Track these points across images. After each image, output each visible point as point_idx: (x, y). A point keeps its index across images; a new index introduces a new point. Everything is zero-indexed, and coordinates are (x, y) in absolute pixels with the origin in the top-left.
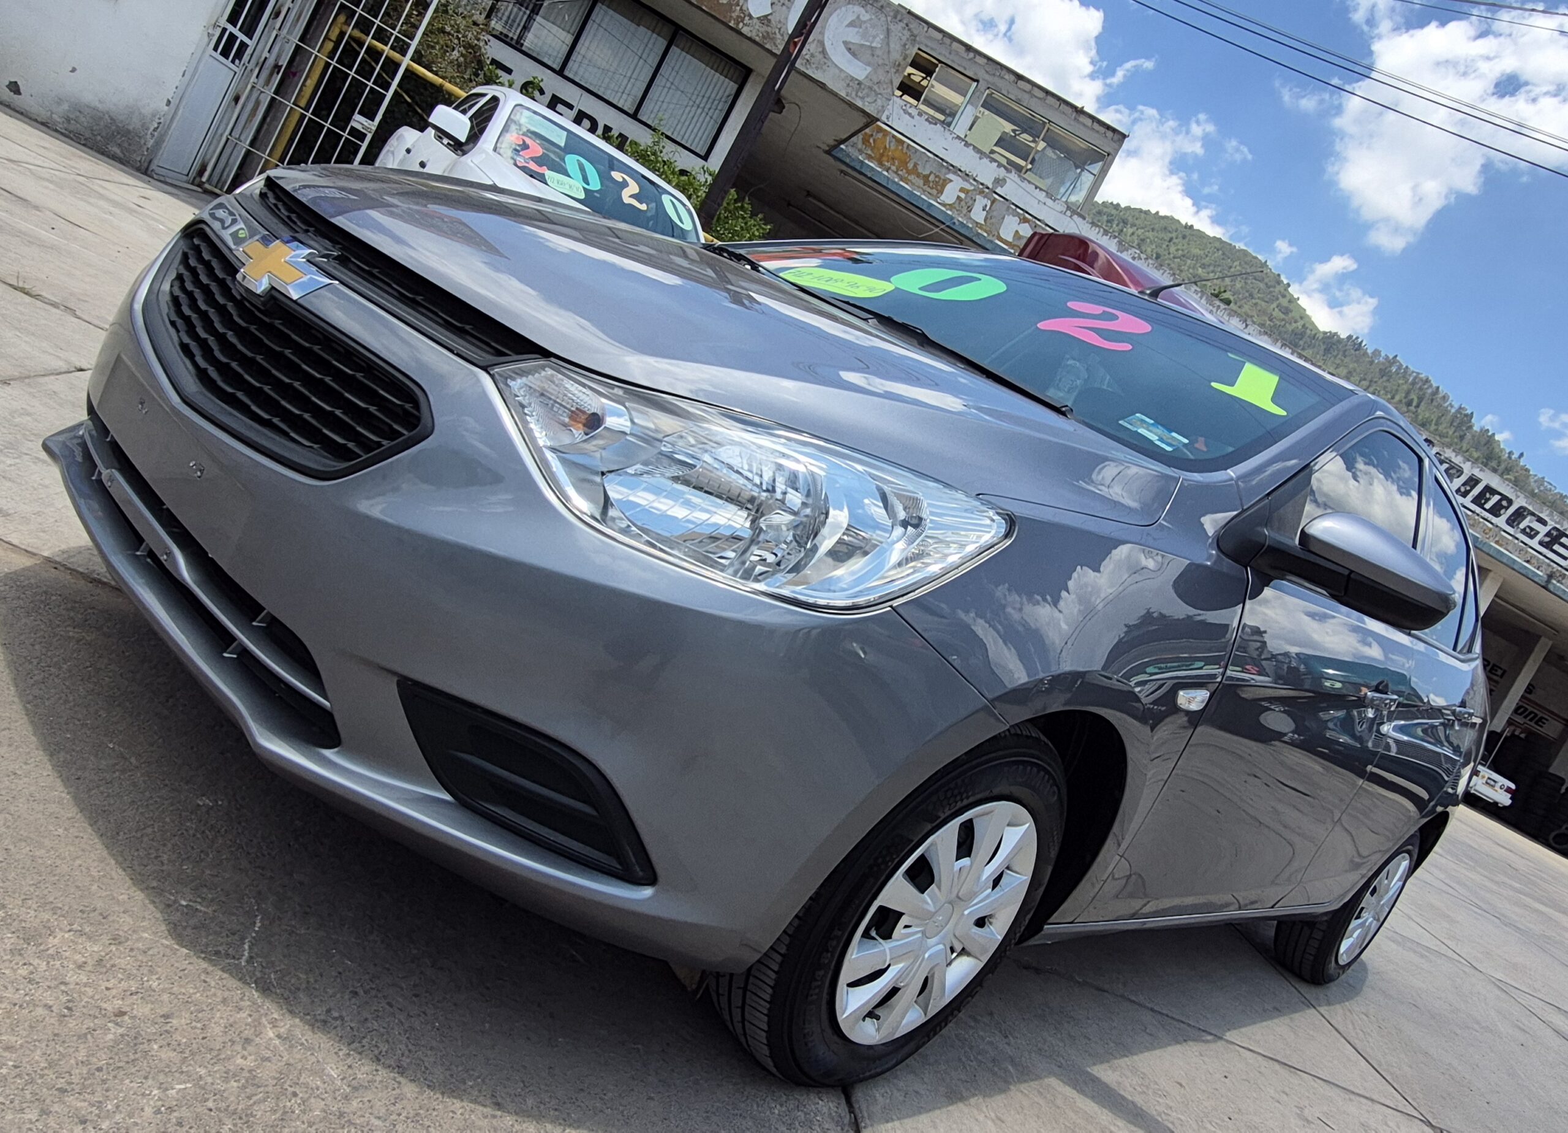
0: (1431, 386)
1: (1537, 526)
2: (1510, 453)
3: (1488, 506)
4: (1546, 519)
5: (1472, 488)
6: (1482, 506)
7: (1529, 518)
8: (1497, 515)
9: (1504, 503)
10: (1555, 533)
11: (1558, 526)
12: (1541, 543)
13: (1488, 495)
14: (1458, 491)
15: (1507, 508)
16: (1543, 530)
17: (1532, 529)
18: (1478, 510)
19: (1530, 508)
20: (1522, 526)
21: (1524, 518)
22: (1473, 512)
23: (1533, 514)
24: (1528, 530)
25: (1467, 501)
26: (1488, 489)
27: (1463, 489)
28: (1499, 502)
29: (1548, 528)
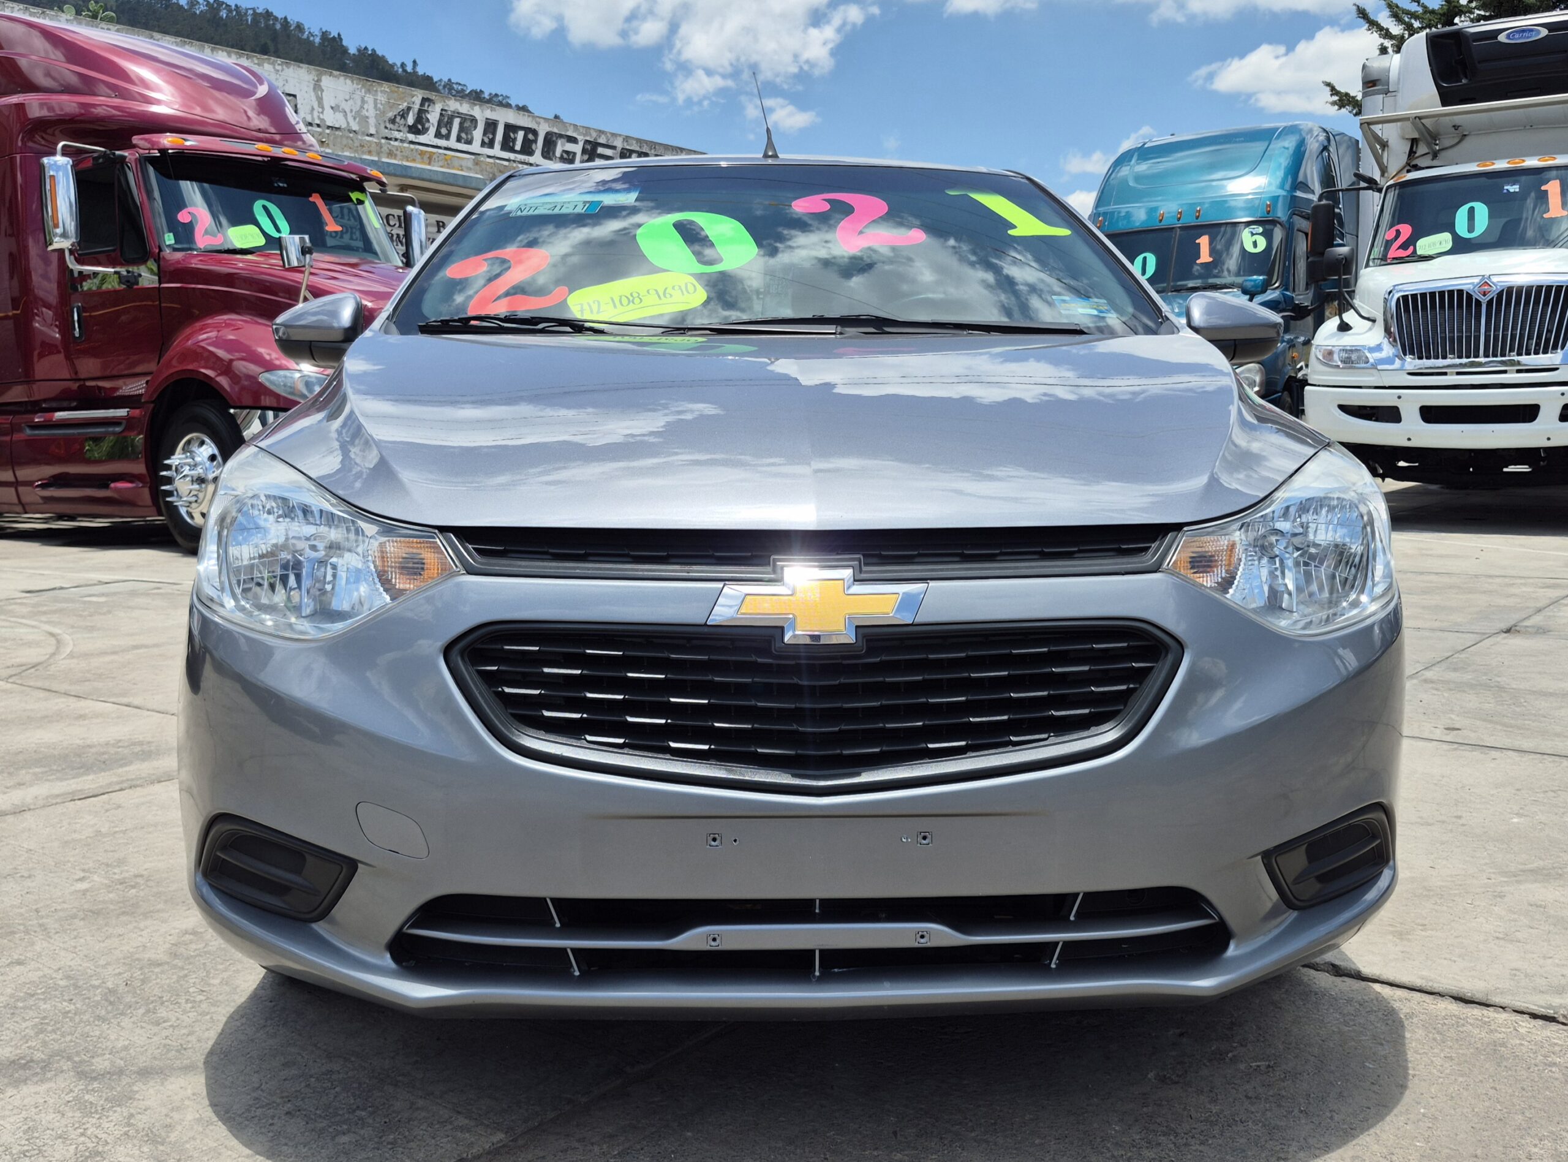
0: (276, 18)
1: (570, 147)
2: (403, 65)
3: (518, 147)
4: (575, 135)
5: (494, 133)
6: (512, 150)
7: (560, 143)
8: (531, 153)
9: (531, 137)
10: (589, 147)
11: (588, 138)
12: (582, 162)
13: (512, 135)
14: (483, 144)
15: (535, 141)
16: (577, 148)
17: (567, 152)
18: (512, 156)
19: (555, 130)
20: (558, 153)
21: (555, 145)
22: (508, 160)
23: (561, 136)
24: (565, 156)
25: (497, 151)
26: (510, 128)
27: (486, 140)
28: (525, 139)
29: (581, 144)
